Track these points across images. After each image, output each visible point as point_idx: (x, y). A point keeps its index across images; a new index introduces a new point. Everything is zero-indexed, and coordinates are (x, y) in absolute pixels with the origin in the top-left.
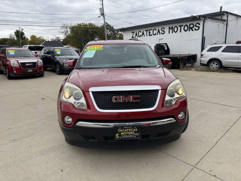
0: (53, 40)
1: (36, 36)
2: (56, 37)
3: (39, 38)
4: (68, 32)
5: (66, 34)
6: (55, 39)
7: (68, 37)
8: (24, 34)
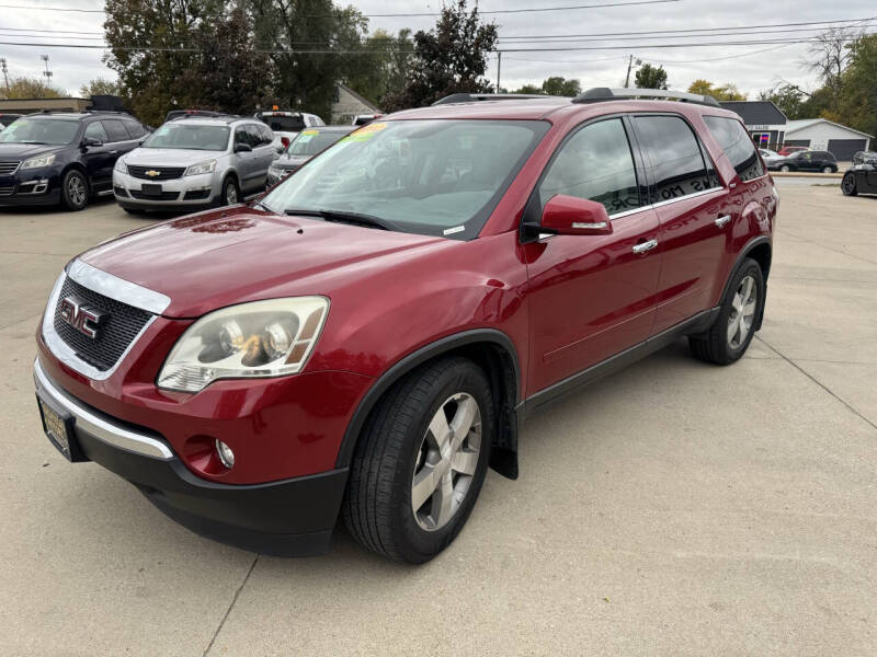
0: (767, 98)
1: (709, 84)
2: (780, 87)
3: (719, 90)
4: (838, 63)
5: (828, 69)
6: (776, 92)
7: (835, 84)
8: (665, 77)
